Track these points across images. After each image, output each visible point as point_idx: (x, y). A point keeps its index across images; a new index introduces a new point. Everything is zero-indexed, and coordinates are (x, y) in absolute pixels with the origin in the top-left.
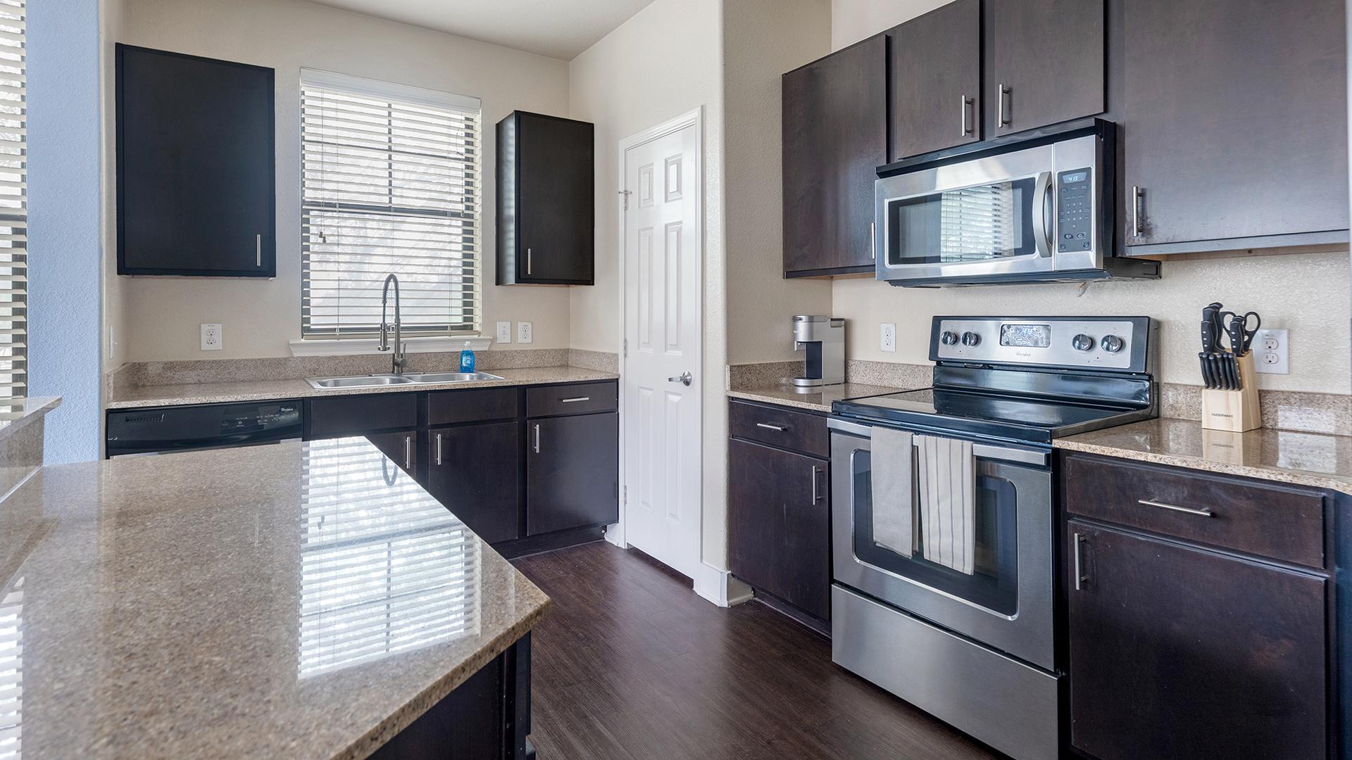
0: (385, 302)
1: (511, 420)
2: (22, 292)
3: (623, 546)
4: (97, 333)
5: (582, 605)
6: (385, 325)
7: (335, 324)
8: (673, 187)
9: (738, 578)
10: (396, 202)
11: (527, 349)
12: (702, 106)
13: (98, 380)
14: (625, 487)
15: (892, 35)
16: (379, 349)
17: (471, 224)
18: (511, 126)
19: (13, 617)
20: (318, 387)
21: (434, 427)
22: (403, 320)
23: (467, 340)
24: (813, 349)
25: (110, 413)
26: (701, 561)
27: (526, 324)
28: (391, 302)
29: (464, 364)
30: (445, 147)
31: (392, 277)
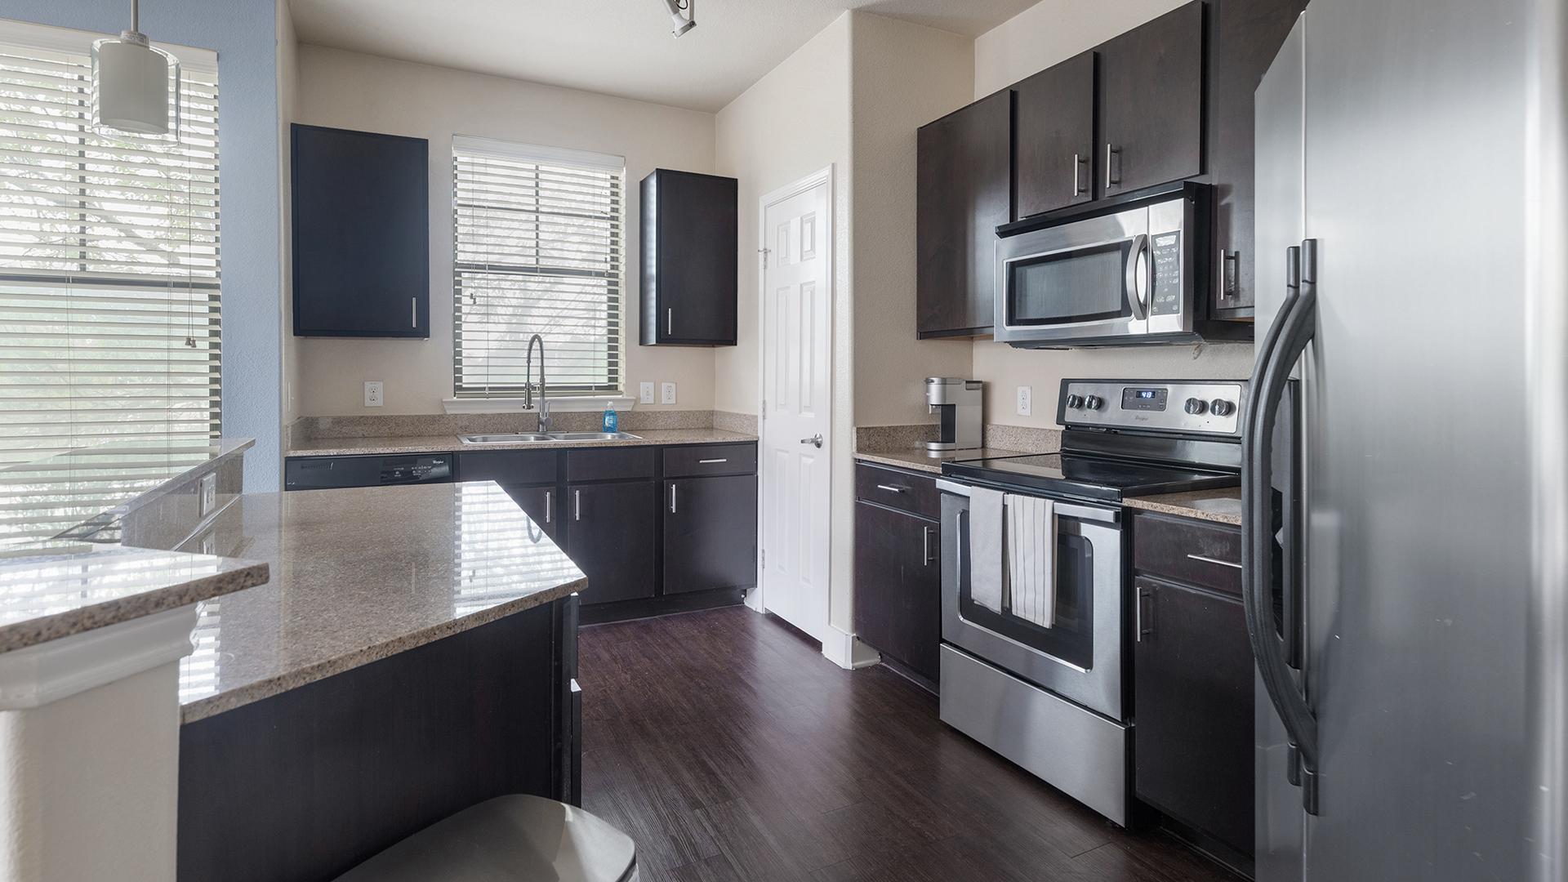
0: (529, 362)
1: (647, 479)
2: (217, 352)
3: (760, 610)
4: (278, 388)
5: (710, 660)
6: (529, 384)
7: (485, 383)
8: (807, 247)
9: (863, 642)
10: (544, 263)
11: (669, 410)
12: (833, 164)
13: (278, 430)
14: (763, 551)
15: (1017, 90)
16: (524, 407)
17: (616, 284)
18: (653, 182)
19: (212, 639)
20: (467, 442)
21: (573, 483)
22: (548, 380)
23: (610, 400)
24: (948, 411)
25: (288, 460)
26: (829, 624)
27: (669, 384)
28: (535, 362)
29: (607, 424)
30: (590, 207)
31: (536, 337)
